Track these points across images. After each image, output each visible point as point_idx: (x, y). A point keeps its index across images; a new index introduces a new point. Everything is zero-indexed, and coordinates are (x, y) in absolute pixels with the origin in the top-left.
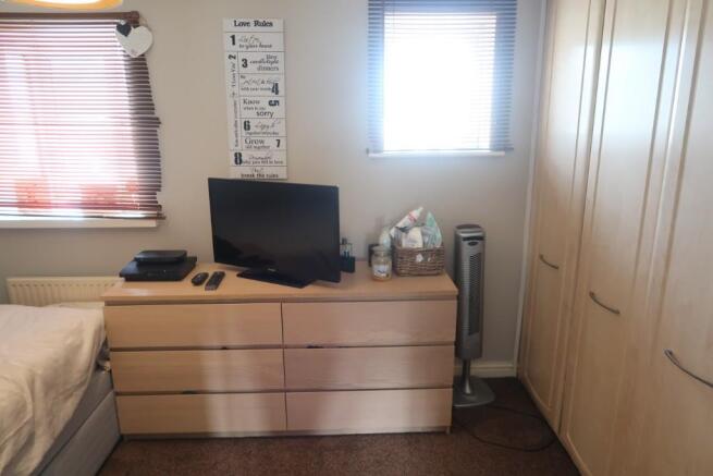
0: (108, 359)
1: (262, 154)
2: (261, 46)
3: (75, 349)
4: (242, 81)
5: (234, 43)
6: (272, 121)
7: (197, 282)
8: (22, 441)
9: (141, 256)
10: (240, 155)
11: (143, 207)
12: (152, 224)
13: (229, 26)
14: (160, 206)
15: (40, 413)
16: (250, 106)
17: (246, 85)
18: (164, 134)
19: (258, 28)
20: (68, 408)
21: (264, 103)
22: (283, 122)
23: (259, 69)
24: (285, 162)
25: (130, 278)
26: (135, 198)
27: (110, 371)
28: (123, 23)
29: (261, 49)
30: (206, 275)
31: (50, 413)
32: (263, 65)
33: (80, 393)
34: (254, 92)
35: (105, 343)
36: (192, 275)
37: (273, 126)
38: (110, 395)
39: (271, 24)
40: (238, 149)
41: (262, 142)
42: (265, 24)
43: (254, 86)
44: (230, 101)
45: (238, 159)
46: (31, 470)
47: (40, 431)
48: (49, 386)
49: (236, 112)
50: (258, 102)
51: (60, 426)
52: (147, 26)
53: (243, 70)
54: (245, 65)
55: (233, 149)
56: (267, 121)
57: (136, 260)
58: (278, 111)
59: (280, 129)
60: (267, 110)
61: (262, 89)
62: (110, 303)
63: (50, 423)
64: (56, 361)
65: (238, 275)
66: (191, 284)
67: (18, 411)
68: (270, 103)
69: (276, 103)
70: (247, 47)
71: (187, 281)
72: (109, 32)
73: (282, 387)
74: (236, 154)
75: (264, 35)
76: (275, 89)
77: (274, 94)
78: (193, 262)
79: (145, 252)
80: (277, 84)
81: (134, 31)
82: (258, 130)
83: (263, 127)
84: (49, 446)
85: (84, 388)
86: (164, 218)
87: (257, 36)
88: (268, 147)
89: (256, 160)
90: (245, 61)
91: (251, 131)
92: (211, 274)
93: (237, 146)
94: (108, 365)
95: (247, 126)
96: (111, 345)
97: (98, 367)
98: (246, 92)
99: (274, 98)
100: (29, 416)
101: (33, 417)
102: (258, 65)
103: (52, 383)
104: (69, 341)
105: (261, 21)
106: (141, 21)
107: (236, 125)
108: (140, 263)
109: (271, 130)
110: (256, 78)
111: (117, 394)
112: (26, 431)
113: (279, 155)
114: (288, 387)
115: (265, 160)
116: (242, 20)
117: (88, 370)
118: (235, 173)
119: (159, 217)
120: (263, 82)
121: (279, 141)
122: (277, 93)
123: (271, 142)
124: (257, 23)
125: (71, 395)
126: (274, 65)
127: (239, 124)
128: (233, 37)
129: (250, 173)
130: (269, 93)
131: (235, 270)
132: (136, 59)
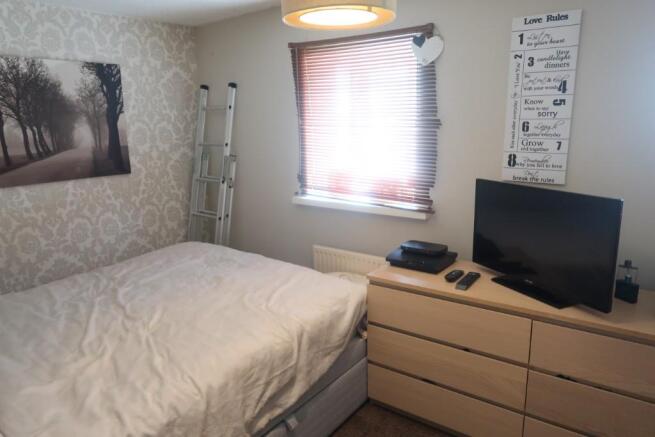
0: (366, 329)
1: (539, 156)
2: (551, 42)
3: (339, 316)
4: (527, 80)
5: (521, 43)
6: (553, 122)
7: (450, 279)
8: (286, 381)
9: (407, 245)
10: (515, 156)
11: (418, 200)
12: (423, 216)
13: (518, 25)
14: (431, 201)
15: (303, 362)
16: (531, 106)
17: (530, 85)
18: (443, 134)
19: (552, 23)
20: (326, 363)
21: (548, 103)
22: (568, 123)
23: (547, 66)
24: (564, 168)
25: (394, 263)
26: (412, 192)
27: (366, 340)
28: (418, 35)
29: (552, 45)
30: (461, 273)
31: (311, 364)
32: (552, 62)
33: (337, 353)
34: (538, 92)
35: (365, 316)
36: (448, 271)
37: (555, 127)
38: (364, 360)
39: (566, 17)
40: (513, 151)
41: (541, 144)
42: (559, 18)
43: (539, 85)
44: (510, 102)
45: (512, 161)
46: (288, 406)
47: (300, 377)
48: (314, 341)
49: (515, 113)
50: (540, 102)
51: (316, 377)
52: (439, 35)
53: (528, 69)
54: (531, 64)
55: (508, 151)
56: (548, 121)
57: (402, 247)
58: (563, 111)
59: (564, 131)
60: (550, 111)
61: (547, 88)
62: (374, 282)
63: (309, 372)
64: (322, 323)
65: (494, 280)
66: (444, 280)
67: (287, 356)
68: (555, 103)
69: (563, 101)
70: (536, 44)
71: (441, 276)
72: (406, 45)
73: (522, 409)
74: (510, 156)
75: (557, 30)
76: (563, 87)
77: (560, 93)
78: (452, 258)
79: (412, 242)
80: (565, 83)
81: (428, 42)
82: (538, 131)
83: (544, 128)
84: (304, 390)
85: (341, 350)
86: (433, 212)
87: (547, 31)
88: (547, 150)
89: (532, 163)
90: (532, 59)
91: (529, 132)
92: (466, 272)
93: (512, 147)
94: (365, 334)
95: (525, 127)
96: (369, 318)
97: (357, 334)
98: (527, 93)
99: (560, 96)
100: (293, 363)
101: (296, 364)
102: (545, 63)
103: (316, 340)
104: (335, 308)
105: (555, 15)
106: (435, 32)
107: (514, 126)
108: (406, 251)
109: (551, 132)
110: (541, 76)
111: (369, 362)
112: (289, 375)
113: (559, 158)
114: (528, 411)
115: (541, 163)
116: (534, 17)
117: (347, 335)
118: (507, 175)
119: (430, 211)
120: (549, 80)
121: (560, 143)
122: (564, 90)
123: (550, 144)
124: (550, 18)
125: (329, 354)
126: (565, 61)
127: (517, 124)
128: (521, 36)
129: (523, 175)
130: (556, 91)
131: (491, 273)
132: (426, 67)
